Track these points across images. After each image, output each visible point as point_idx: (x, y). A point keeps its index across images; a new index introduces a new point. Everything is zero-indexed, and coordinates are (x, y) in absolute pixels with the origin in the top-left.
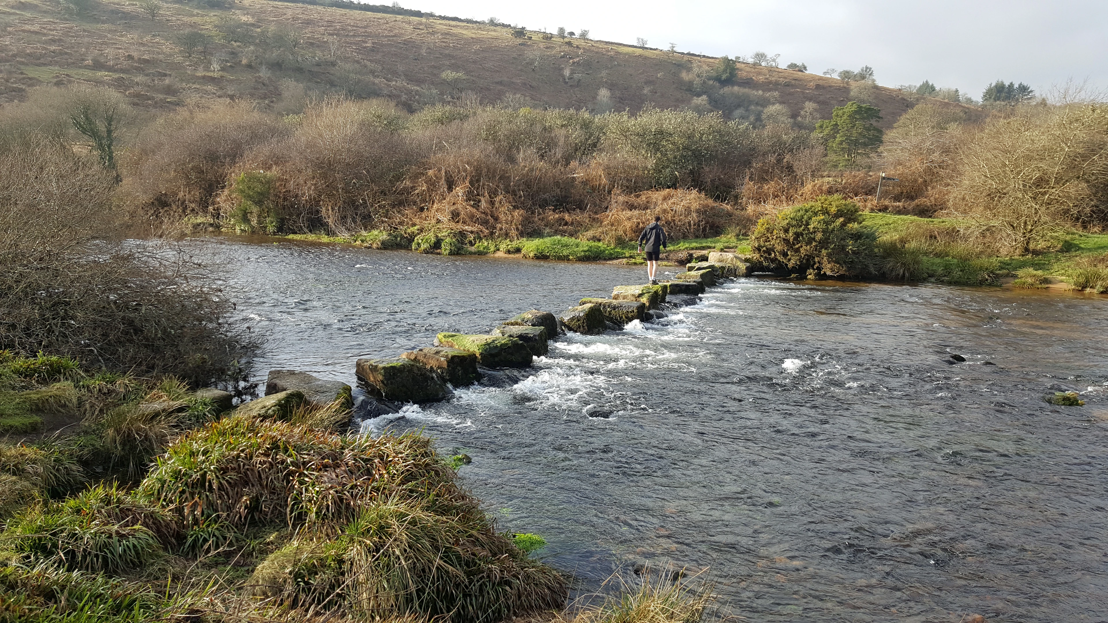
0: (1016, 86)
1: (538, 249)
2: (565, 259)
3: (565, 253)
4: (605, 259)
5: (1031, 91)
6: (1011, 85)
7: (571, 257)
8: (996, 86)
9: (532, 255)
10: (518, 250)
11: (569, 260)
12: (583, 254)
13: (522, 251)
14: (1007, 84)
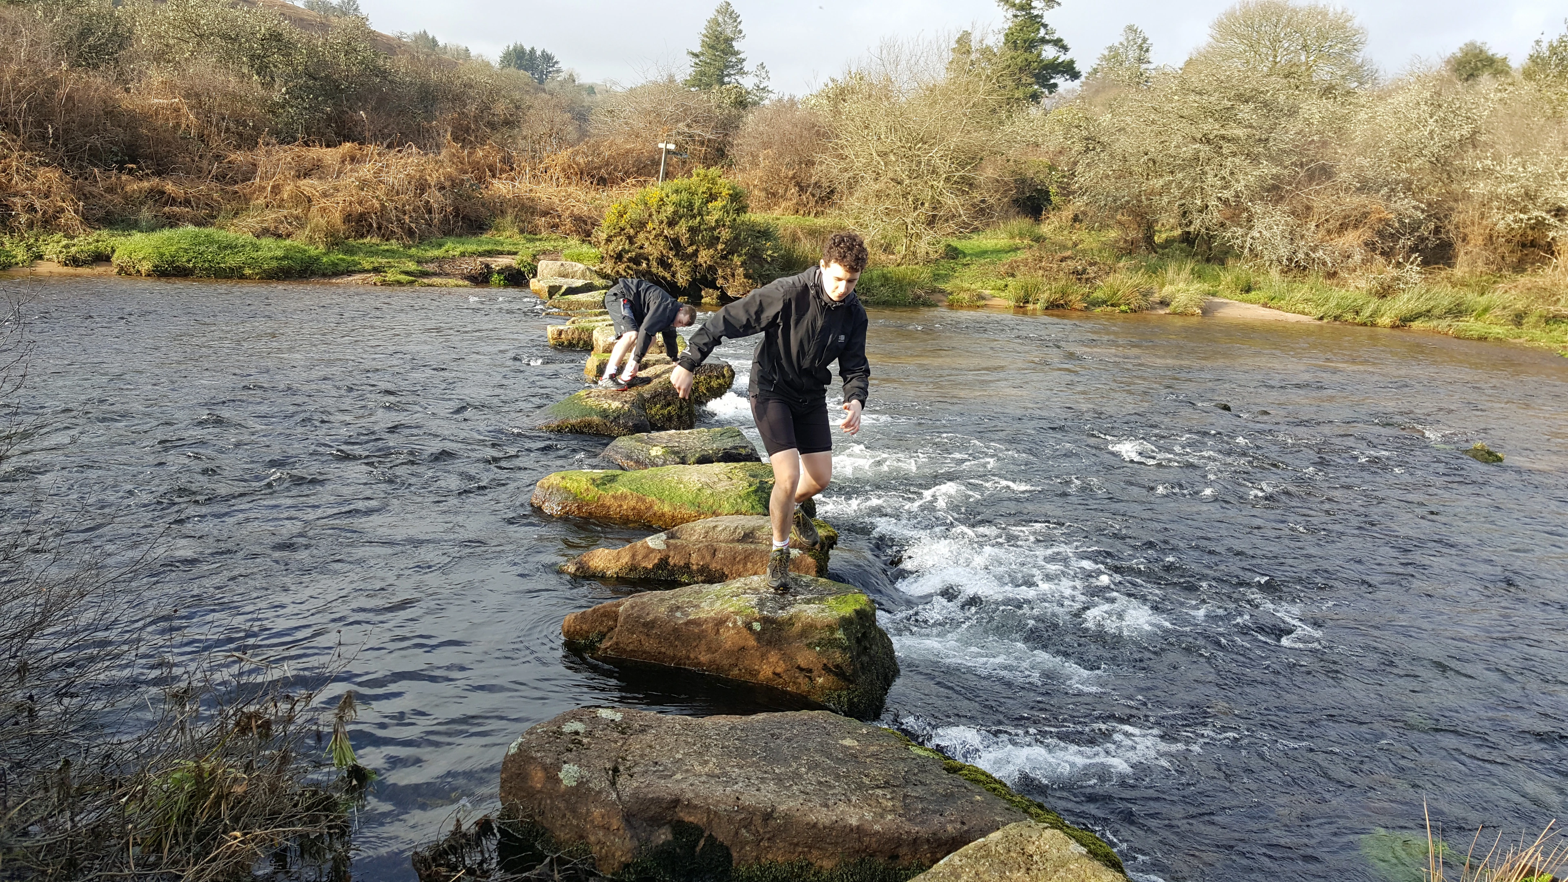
0: (539, 53)
1: (162, 255)
2: (235, 274)
3: (232, 261)
4: (324, 275)
5: (557, 62)
6: (533, 51)
7: (247, 271)
8: (515, 50)
9: (146, 266)
10: (101, 258)
11: (242, 277)
12: (274, 264)
13: (113, 259)
14: (528, 49)
